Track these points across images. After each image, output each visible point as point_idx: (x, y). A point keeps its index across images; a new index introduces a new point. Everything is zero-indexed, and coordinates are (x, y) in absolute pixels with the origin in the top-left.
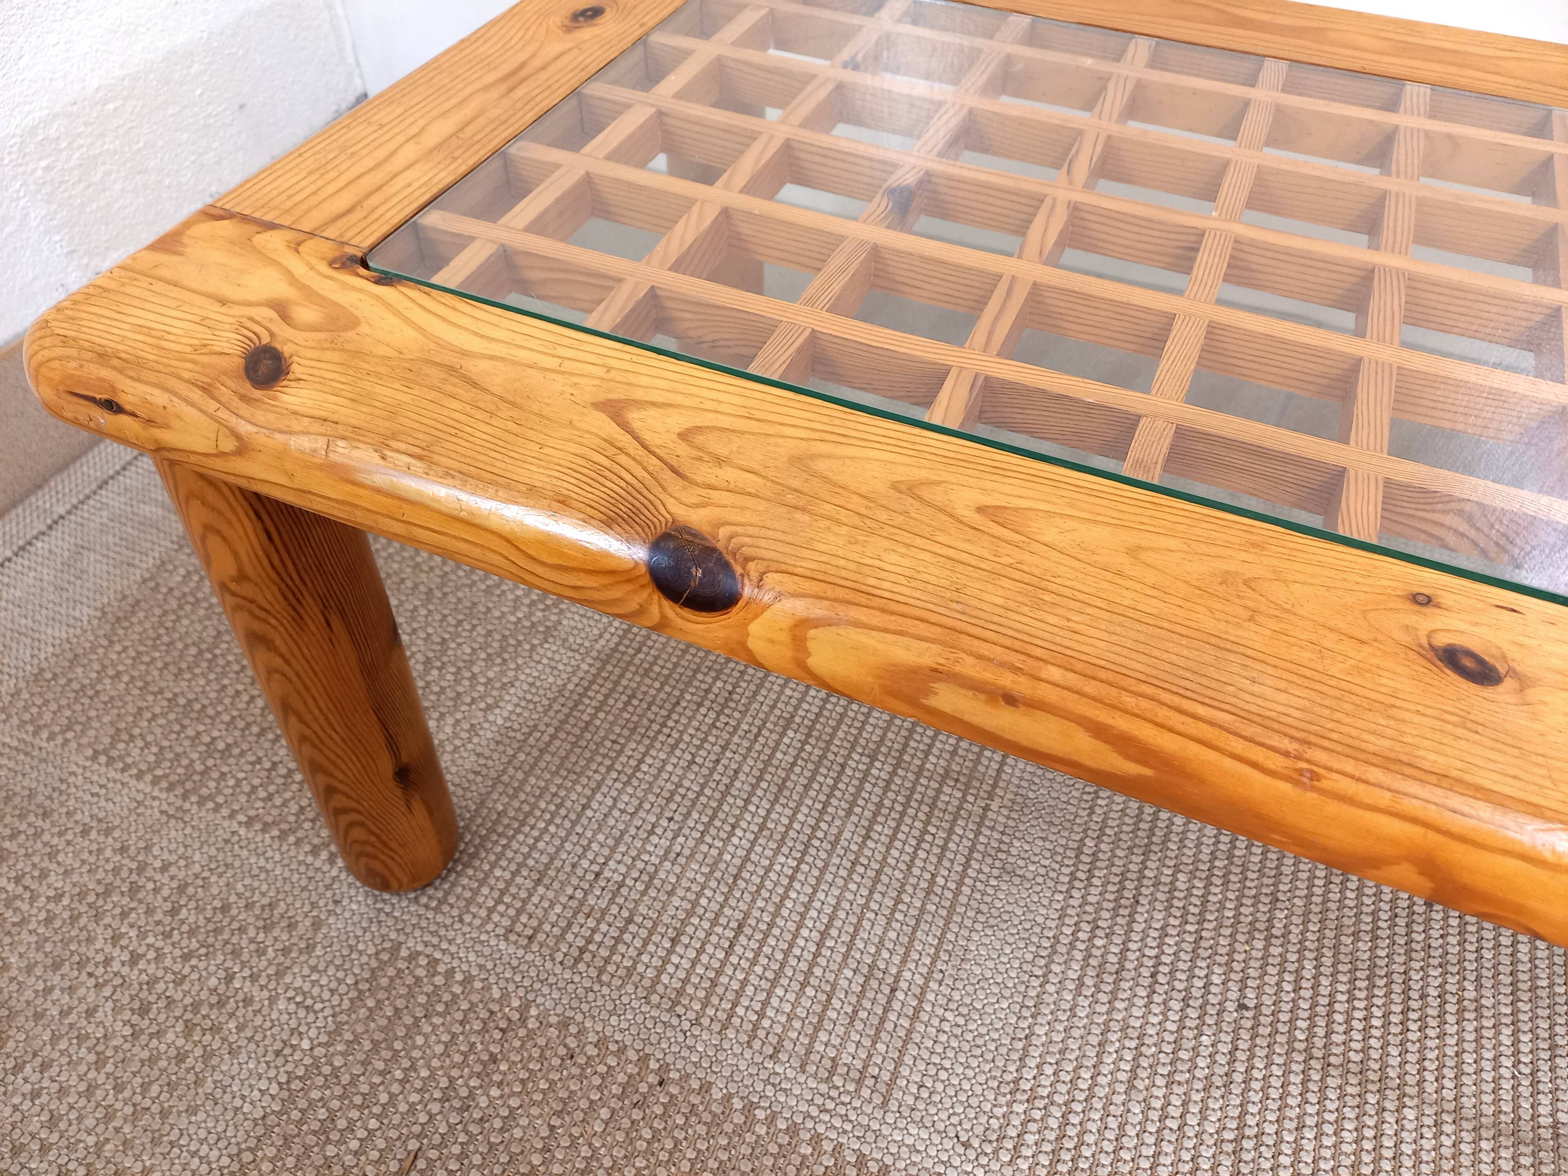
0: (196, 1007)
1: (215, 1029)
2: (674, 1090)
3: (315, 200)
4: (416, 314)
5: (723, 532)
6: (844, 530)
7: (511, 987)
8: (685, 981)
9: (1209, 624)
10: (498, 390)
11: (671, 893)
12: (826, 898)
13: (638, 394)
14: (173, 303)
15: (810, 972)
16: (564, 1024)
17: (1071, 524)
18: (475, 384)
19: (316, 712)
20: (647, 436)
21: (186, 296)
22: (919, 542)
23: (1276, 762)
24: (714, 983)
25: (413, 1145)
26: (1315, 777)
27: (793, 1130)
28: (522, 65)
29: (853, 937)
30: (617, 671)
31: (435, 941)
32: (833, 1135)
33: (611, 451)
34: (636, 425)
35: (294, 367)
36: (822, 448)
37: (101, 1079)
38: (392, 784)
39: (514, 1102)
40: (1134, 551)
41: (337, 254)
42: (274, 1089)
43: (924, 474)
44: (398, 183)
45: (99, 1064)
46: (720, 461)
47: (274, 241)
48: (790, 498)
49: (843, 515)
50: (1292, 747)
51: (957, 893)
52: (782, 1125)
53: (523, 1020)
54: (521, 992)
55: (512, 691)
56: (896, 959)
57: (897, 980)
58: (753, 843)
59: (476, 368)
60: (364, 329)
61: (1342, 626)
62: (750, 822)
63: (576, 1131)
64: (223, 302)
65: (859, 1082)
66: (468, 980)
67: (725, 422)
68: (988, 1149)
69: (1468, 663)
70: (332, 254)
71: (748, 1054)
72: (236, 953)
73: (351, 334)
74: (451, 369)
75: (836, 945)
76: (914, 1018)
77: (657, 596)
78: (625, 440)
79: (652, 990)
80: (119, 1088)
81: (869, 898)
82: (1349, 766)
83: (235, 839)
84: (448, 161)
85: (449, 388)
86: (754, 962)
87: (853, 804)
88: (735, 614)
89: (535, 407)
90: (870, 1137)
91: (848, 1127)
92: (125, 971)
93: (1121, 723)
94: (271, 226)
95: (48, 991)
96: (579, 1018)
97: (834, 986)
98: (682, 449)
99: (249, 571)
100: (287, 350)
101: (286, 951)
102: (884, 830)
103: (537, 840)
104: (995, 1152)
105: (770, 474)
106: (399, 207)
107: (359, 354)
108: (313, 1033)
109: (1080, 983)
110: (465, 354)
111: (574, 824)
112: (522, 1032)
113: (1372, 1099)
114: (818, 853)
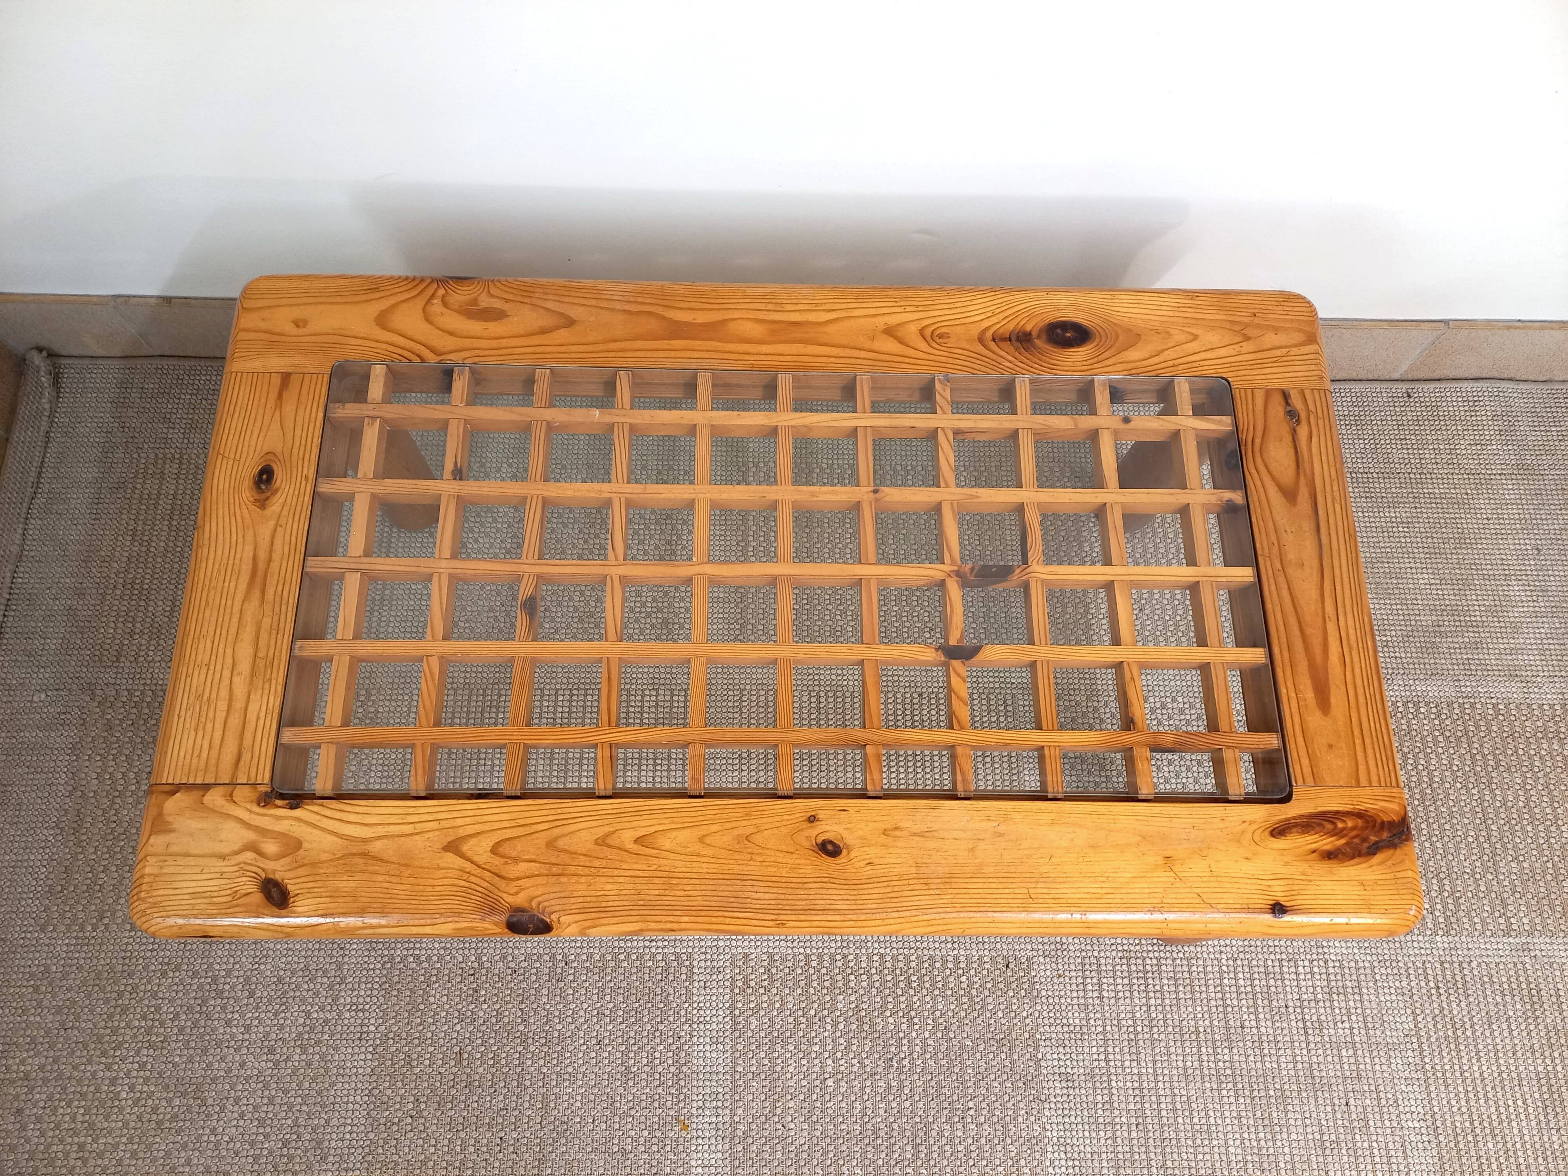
1: (318, 1042)
3: (214, 753)
4: (325, 823)
5: (534, 904)
6: (583, 879)
9: (736, 869)
10: (394, 859)
13: (461, 832)
14: (198, 870)
16: (504, 958)
17: (675, 833)
18: (382, 860)
20: (476, 859)
21: (202, 861)
22: (616, 872)
25: (457, 1049)
27: (640, 957)
28: (255, 559)
31: (411, 945)
32: (660, 950)
33: (465, 876)
34: (469, 854)
35: (289, 887)
36: (557, 832)
37: (273, 1093)
39: (497, 1006)
40: (701, 840)
41: (257, 795)
42: (369, 1056)
43: (607, 829)
44: (252, 716)
45: (266, 1087)
46: (516, 860)
47: (214, 798)
48: (554, 869)
49: (580, 871)
50: (773, 917)
52: (634, 957)
53: (481, 965)
54: (473, 951)
59: (377, 847)
60: (305, 845)
61: (784, 848)
63: (534, 1006)
64: (223, 857)
66: (440, 958)
67: (509, 834)
69: (830, 847)
70: (254, 796)
73: (301, 852)
74: (363, 855)
77: (511, 933)
78: (468, 866)
80: (286, 1092)
82: (794, 918)
84: (267, 685)
85: (371, 868)
88: (554, 931)
89: (417, 863)
90: (678, 943)
91: (666, 943)
92: (247, 1036)
94: (206, 787)
96: (510, 951)
98: (497, 861)
100: (278, 876)
101: (331, 987)
105: (542, 859)
106: (265, 740)
107: (314, 864)
108: (373, 1021)
110: (365, 841)
112: (484, 972)
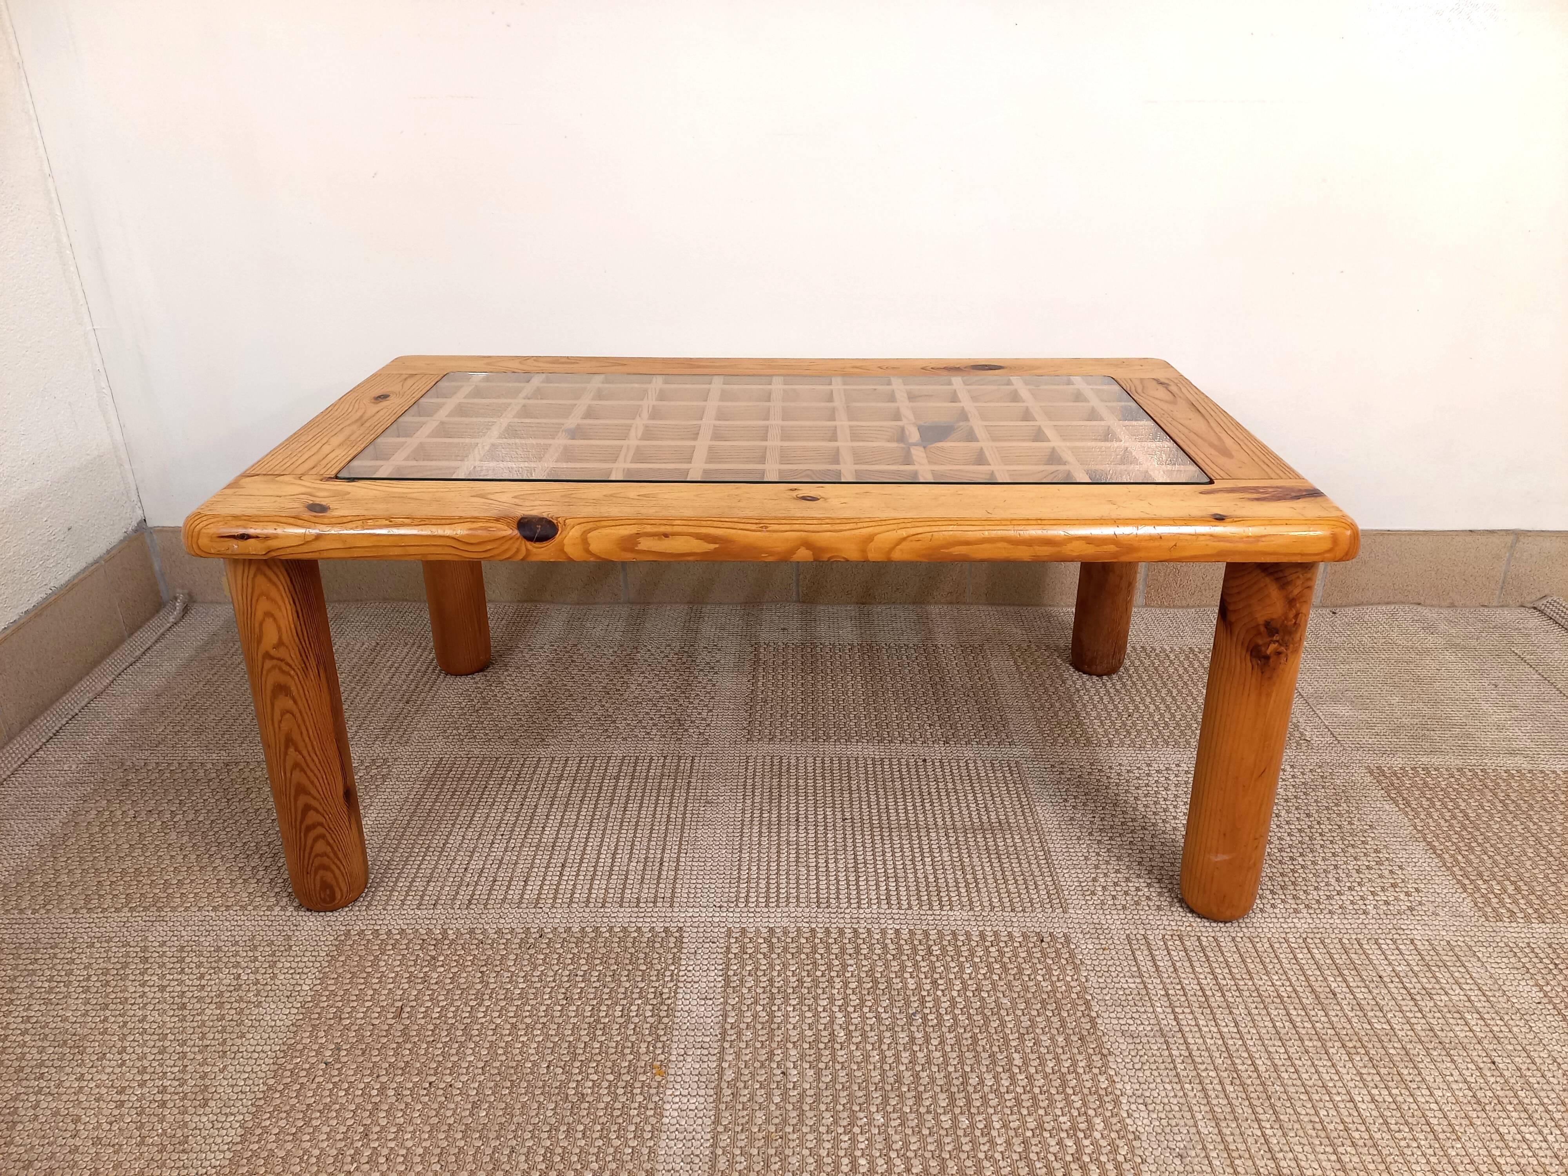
0: (221, 994)
2: (551, 936)
3: (294, 466)
4: (374, 487)
6: (591, 507)
7: (431, 927)
8: (540, 894)
9: (725, 504)
10: (425, 499)
11: (515, 864)
12: (610, 841)
13: (490, 491)
14: (256, 500)
15: (611, 870)
16: (472, 931)
17: (673, 493)
18: (415, 499)
19: (307, 739)
20: (500, 500)
21: (260, 497)
22: (620, 505)
23: (754, 527)
24: (557, 890)
26: (766, 527)
27: (624, 930)
29: (632, 849)
30: (440, 783)
31: (372, 922)
32: (647, 925)
33: (486, 505)
34: (493, 498)
35: (331, 506)
38: (342, 800)
41: (321, 478)
42: (294, 1011)
43: (615, 491)
44: (331, 457)
46: (532, 500)
47: (286, 478)
48: (566, 504)
49: (589, 504)
50: (757, 521)
51: (684, 818)
55: (372, 808)
56: (659, 852)
57: (662, 858)
58: (558, 831)
59: (414, 495)
60: (353, 494)
61: (769, 498)
62: (554, 822)
64: (280, 496)
65: (655, 902)
67: (530, 491)
68: (732, 905)
69: (809, 498)
70: (319, 478)
71: (588, 910)
72: (237, 965)
73: (349, 496)
74: (402, 497)
75: (623, 856)
76: (677, 869)
77: (524, 541)
78: (491, 502)
79: (520, 902)
80: (183, 1043)
81: (635, 833)
82: (775, 522)
83: (208, 918)
86: (578, 875)
87: (612, 799)
88: (558, 537)
90: (668, 919)
91: (655, 919)
92: (158, 995)
93: (703, 530)
94: (280, 475)
95: (106, 1019)
96: (480, 926)
97: (627, 871)
98: (516, 500)
99: (285, 638)
100: (323, 503)
101: (272, 955)
102: (633, 806)
103: (419, 865)
104: (737, 905)
105: (555, 500)
106: (338, 463)
107: (356, 500)
108: (308, 982)
109: (760, 832)
110: (406, 493)
111: (441, 853)
112: (447, 942)
113: (915, 834)
114: (599, 824)
